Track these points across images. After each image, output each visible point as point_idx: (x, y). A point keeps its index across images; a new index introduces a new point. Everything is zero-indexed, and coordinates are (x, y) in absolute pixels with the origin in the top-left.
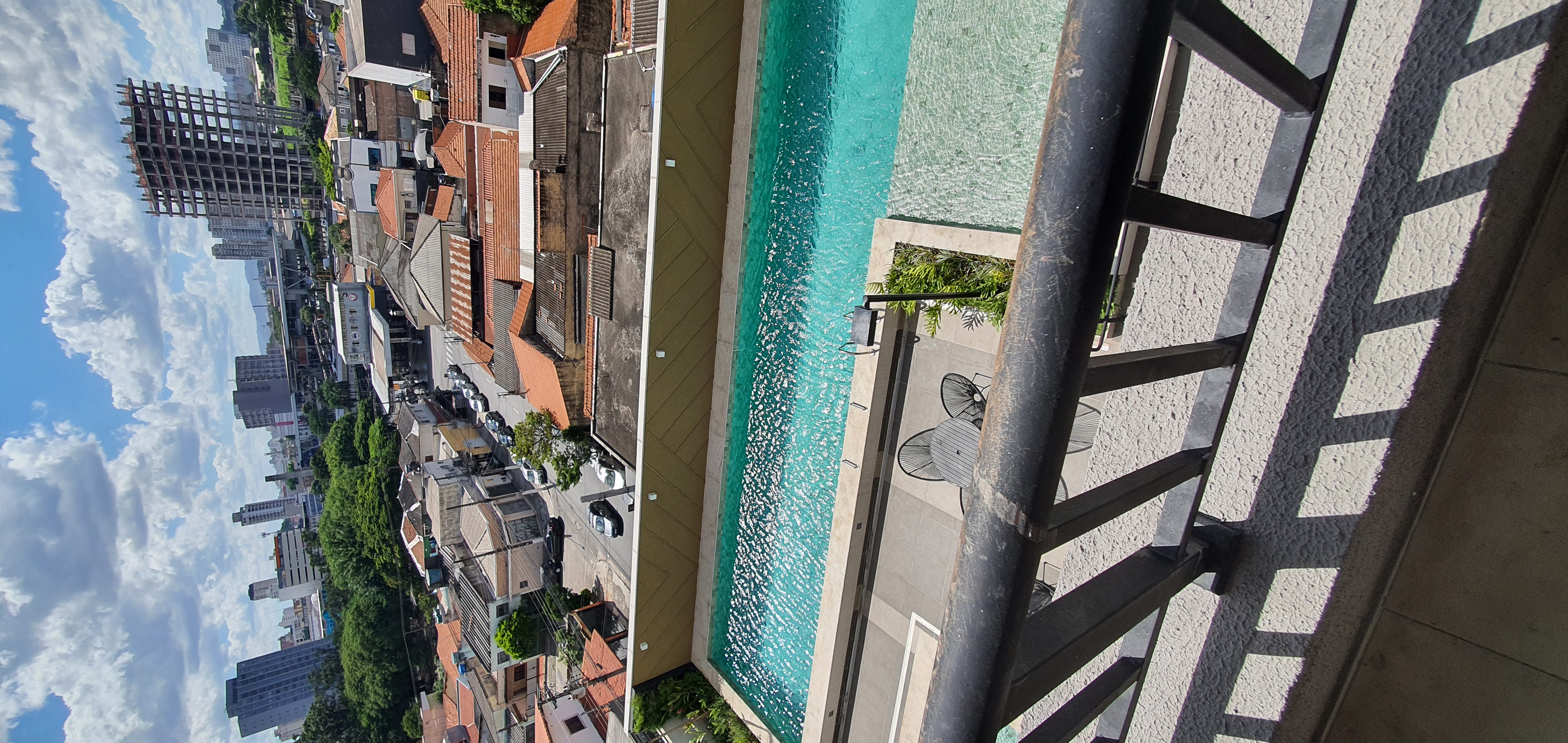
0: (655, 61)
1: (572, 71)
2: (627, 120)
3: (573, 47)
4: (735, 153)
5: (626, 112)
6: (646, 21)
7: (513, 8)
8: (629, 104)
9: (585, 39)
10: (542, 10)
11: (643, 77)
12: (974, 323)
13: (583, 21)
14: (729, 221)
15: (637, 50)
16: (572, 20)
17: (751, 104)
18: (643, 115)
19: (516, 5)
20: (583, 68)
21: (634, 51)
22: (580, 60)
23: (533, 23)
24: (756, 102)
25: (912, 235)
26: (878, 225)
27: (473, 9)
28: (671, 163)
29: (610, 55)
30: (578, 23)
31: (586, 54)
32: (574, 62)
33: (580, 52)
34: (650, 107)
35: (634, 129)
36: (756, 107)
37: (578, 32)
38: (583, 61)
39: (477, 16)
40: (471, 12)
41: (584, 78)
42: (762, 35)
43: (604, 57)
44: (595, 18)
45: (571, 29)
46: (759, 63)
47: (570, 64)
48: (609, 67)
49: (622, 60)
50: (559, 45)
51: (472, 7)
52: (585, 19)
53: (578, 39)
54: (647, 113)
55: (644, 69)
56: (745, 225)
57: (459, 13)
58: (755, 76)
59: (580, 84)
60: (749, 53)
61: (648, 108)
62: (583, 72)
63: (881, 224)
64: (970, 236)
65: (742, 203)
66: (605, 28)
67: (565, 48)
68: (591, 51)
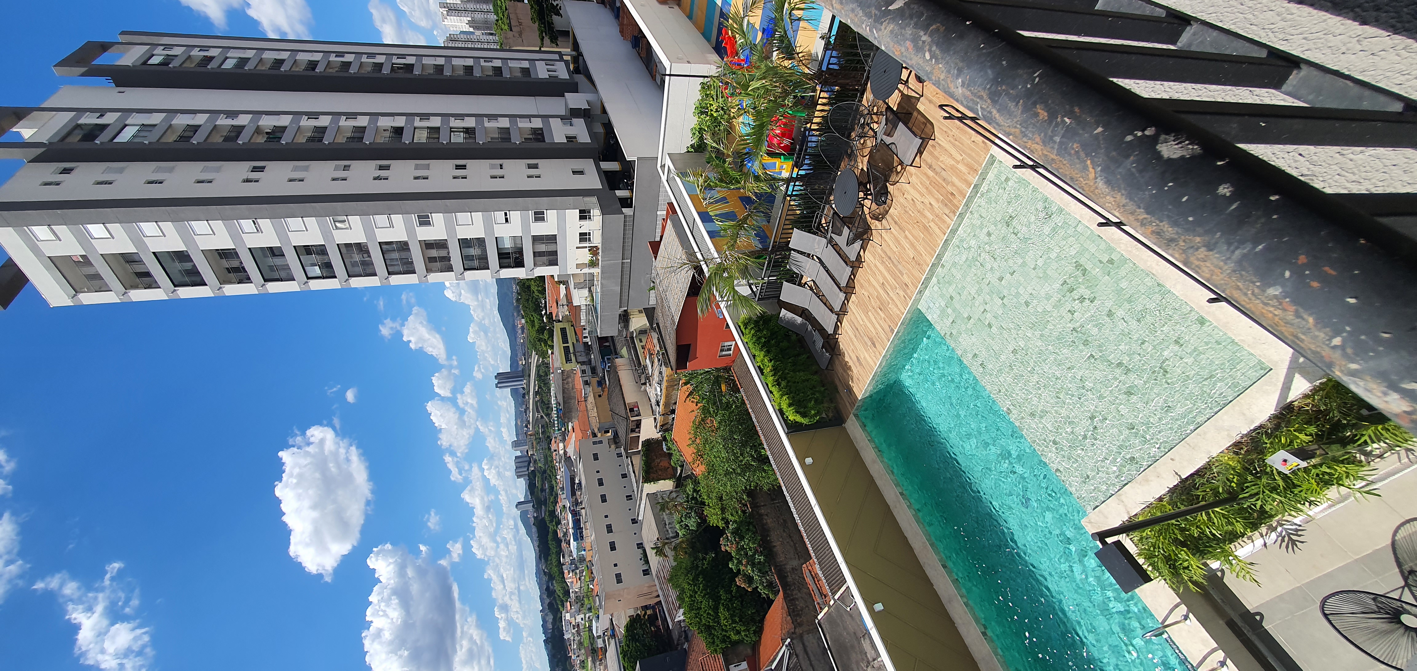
0: (853, 596)
1: (801, 657)
2: (858, 663)
3: (794, 636)
4: (930, 573)
5: (854, 656)
6: (833, 575)
7: (743, 634)
8: (853, 647)
9: (800, 625)
10: (763, 624)
11: (851, 616)
12: (1294, 538)
13: (794, 611)
14: (968, 641)
15: (836, 597)
16: (785, 615)
17: (915, 524)
18: (866, 645)
19: (744, 631)
20: (808, 649)
21: (834, 600)
22: (803, 644)
23: (760, 638)
24: (918, 521)
25: (1125, 506)
26: (1089, 525)
27: (716, 653)
28: (879, 607)
29: (819, 617)
30: (790, 615)
31: (805, 637)
32: (799, 649)
33: (801, 636)
34: (867, 634)
35: (867, 667)
36: (921, 526)
37: (793, 622)
38: (807, 644)
39: (721, 656)
40: (716, 655)
41: (812, 658)
42: (892, 476)
43: (817, 621)
44: (801, 605)
45: (787, 623)
46: (902, 494)
47: (798, 652)
48: (824, 626)
49: (830, 614)
50: (783, 641)
51: (716, 650)
52: (794, 609)
53: (795, 628)
54: (868, 641)
55: (848, 609)
56: (984, 634)
57: (709, 661)
58: (904, 504)
59: (811, 665)
60: (890, 493)
61: (866, 636)
62: (810, 653)
63: (1090, 522)
64: (1172, 459)
65: (965, 612)
66: (811, 607)
67: (789, 640)
68: (809, 632)
